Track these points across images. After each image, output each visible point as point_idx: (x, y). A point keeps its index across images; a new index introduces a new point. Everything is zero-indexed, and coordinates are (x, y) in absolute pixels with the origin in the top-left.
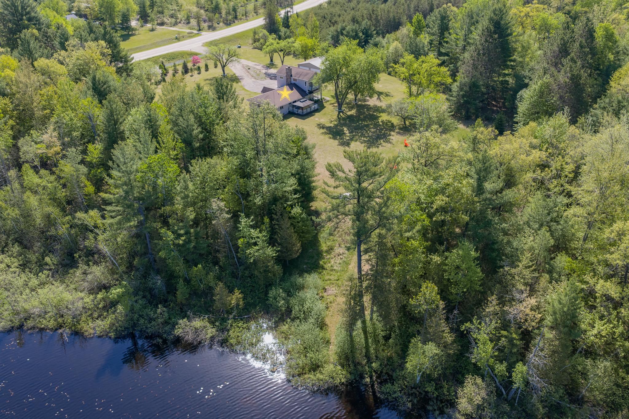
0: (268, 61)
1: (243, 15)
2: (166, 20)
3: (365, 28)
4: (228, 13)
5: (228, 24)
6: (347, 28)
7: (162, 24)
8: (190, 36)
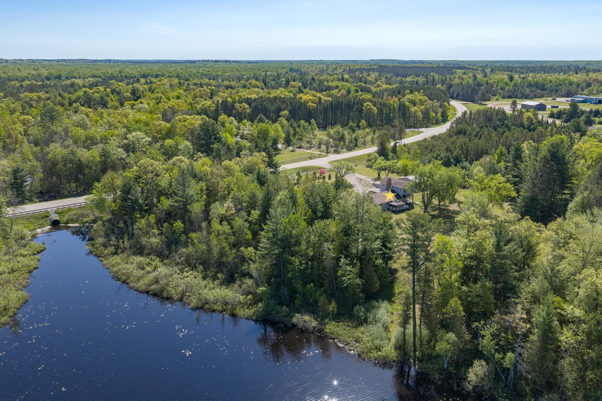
0: (377, 176)
1: (362, 144)
2: (303, 145)
3: (456, 156)
4: (351, 142)
5: (349, 149)
6: (441, 155)
7: (300, 147)
8: (320, 156)
